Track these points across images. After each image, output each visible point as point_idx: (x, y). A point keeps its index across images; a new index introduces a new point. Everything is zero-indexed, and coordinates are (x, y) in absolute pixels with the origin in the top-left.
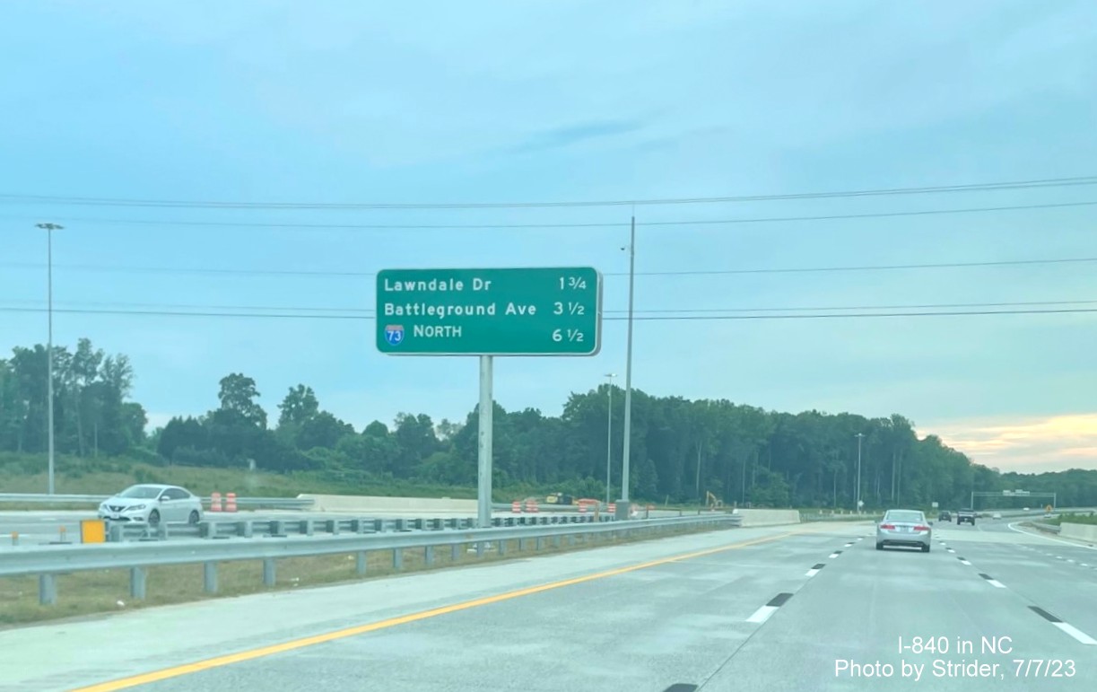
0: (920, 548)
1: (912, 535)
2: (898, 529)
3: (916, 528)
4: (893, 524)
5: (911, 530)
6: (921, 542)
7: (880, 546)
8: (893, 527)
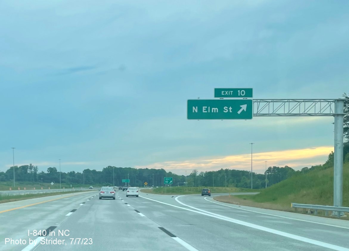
0: (112, 198)
1: (109, 194)
2: (105, 193)
3: (111, 192)
4: (104, 191)
5: (109, 193)
6: (113, 197)
7: (100, 198)
8: (104, 192)
